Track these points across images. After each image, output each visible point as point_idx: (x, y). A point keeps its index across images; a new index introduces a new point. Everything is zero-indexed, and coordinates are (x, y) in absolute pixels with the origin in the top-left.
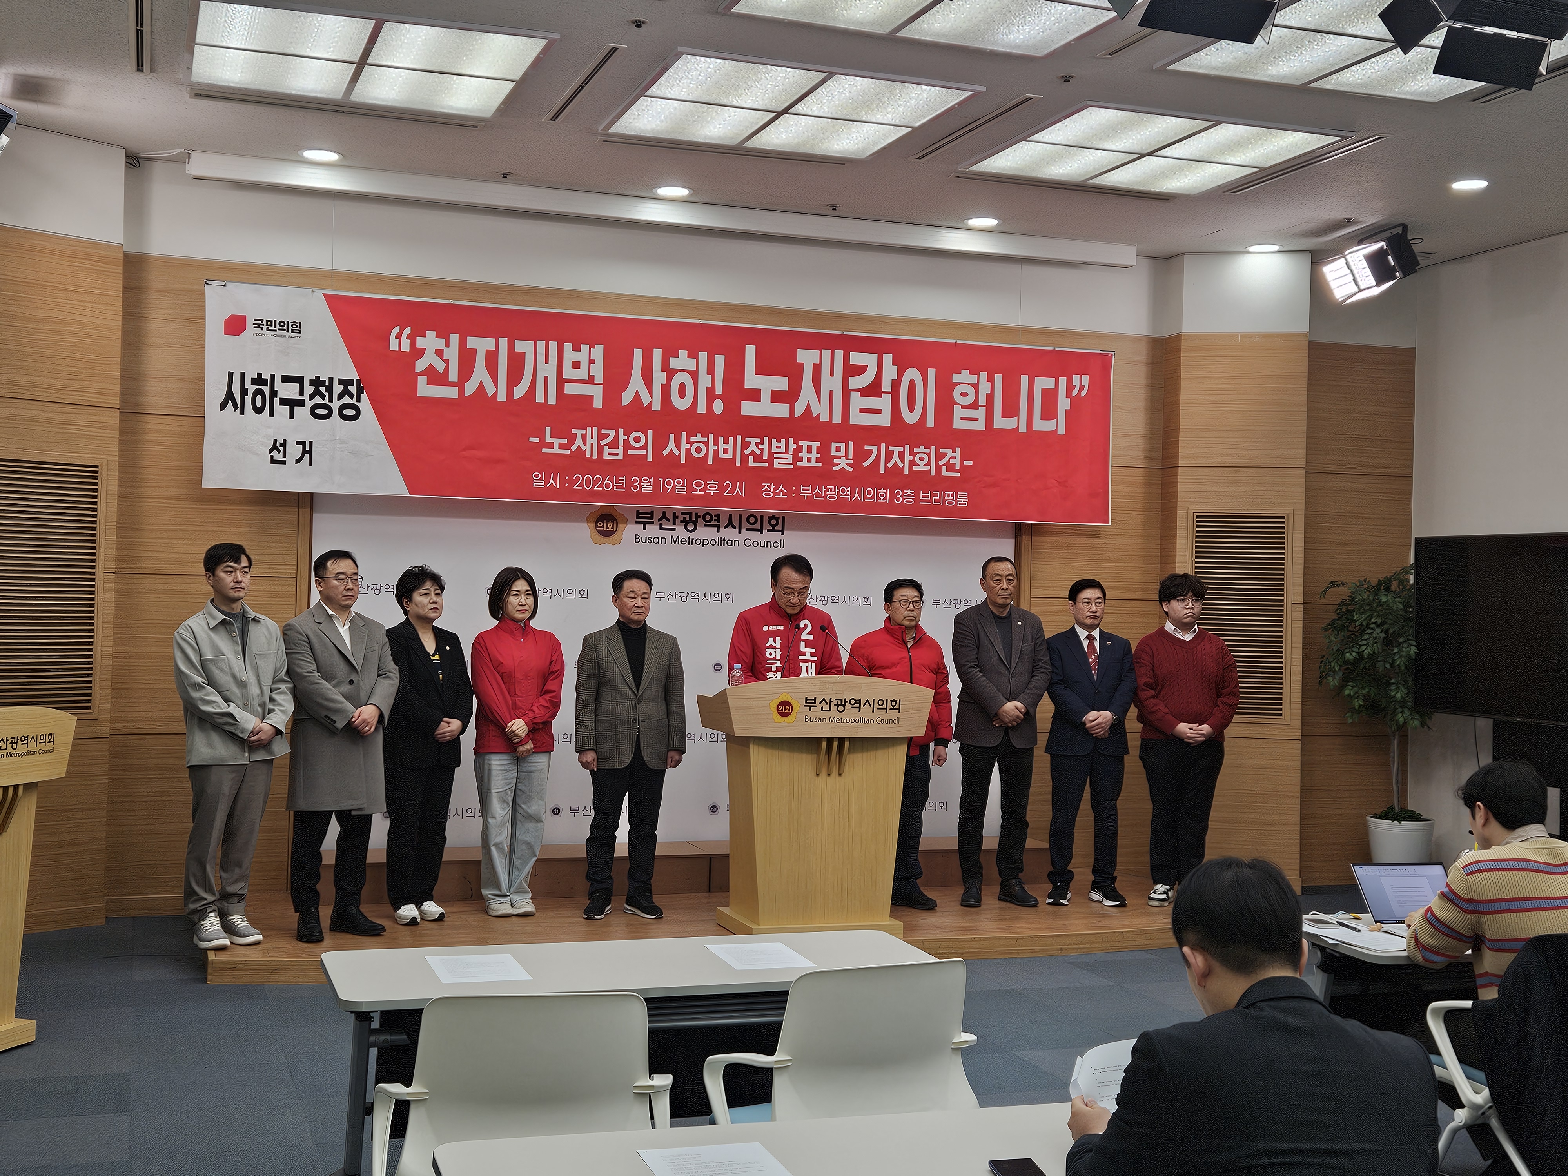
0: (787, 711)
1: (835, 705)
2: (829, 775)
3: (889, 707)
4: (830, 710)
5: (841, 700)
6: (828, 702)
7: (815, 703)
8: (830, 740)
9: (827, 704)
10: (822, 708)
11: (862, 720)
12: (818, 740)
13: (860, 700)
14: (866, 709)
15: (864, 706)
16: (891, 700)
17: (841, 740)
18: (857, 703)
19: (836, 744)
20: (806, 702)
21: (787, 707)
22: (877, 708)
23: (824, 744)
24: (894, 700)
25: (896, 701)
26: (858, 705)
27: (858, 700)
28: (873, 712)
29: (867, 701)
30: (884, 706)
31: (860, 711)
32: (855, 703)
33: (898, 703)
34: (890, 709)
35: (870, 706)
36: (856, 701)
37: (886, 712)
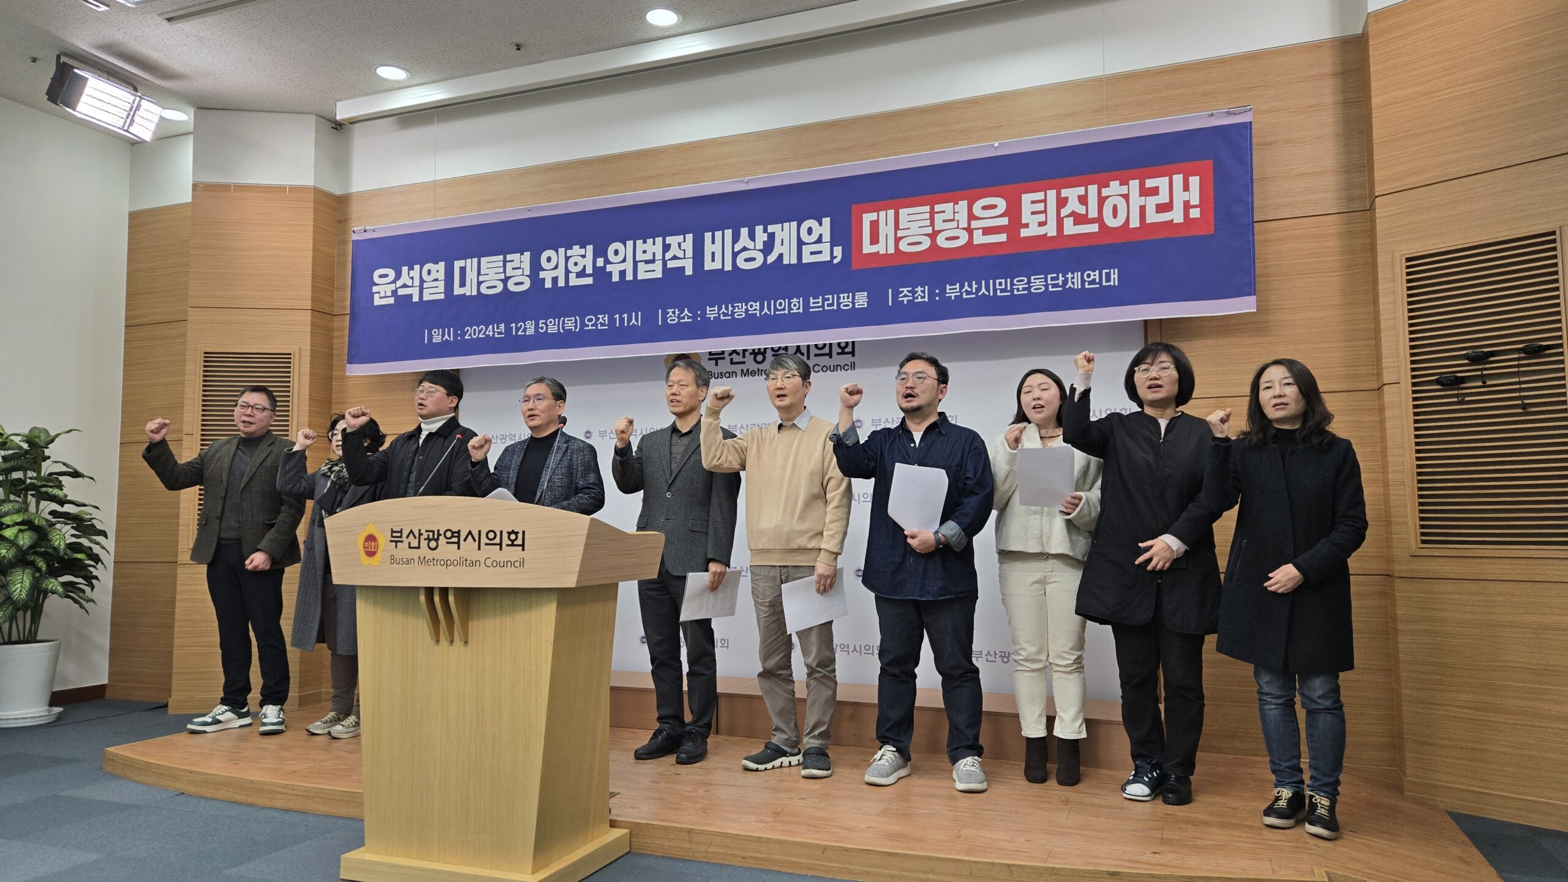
0: (373, 550)
1: (425, 539)
2: (452, 642)
3: (506, 541)
4: (419, 547)
5: (433, 532)
6: (417, 535)
7: (401, 537)
8: (430, 591)
9: (415, 537)
10: (409, 543)
11: (463, 562)
12: (416, 589)
13: (459, 531)
14: (469, 546)
15: (465, 540)
16: (508, 532)
17: (444, 591)
18: (455, 537)
19: (437, 599)
20: (392, 537)
21: (373, 544)
22: (486, 544)
23: (422, 598)
24: (513, 532)
25: (516, 533)
26: (455, 540)
27: (455, 532)
28: (479, 549)
29: (470, 533)
30: (497, 540)
31: (459, 548)
32: (452, 536)
33: (520, 536)
34: (508, 545)
35: (475, 540)
36: (453, 533)
37: (501, 549)
